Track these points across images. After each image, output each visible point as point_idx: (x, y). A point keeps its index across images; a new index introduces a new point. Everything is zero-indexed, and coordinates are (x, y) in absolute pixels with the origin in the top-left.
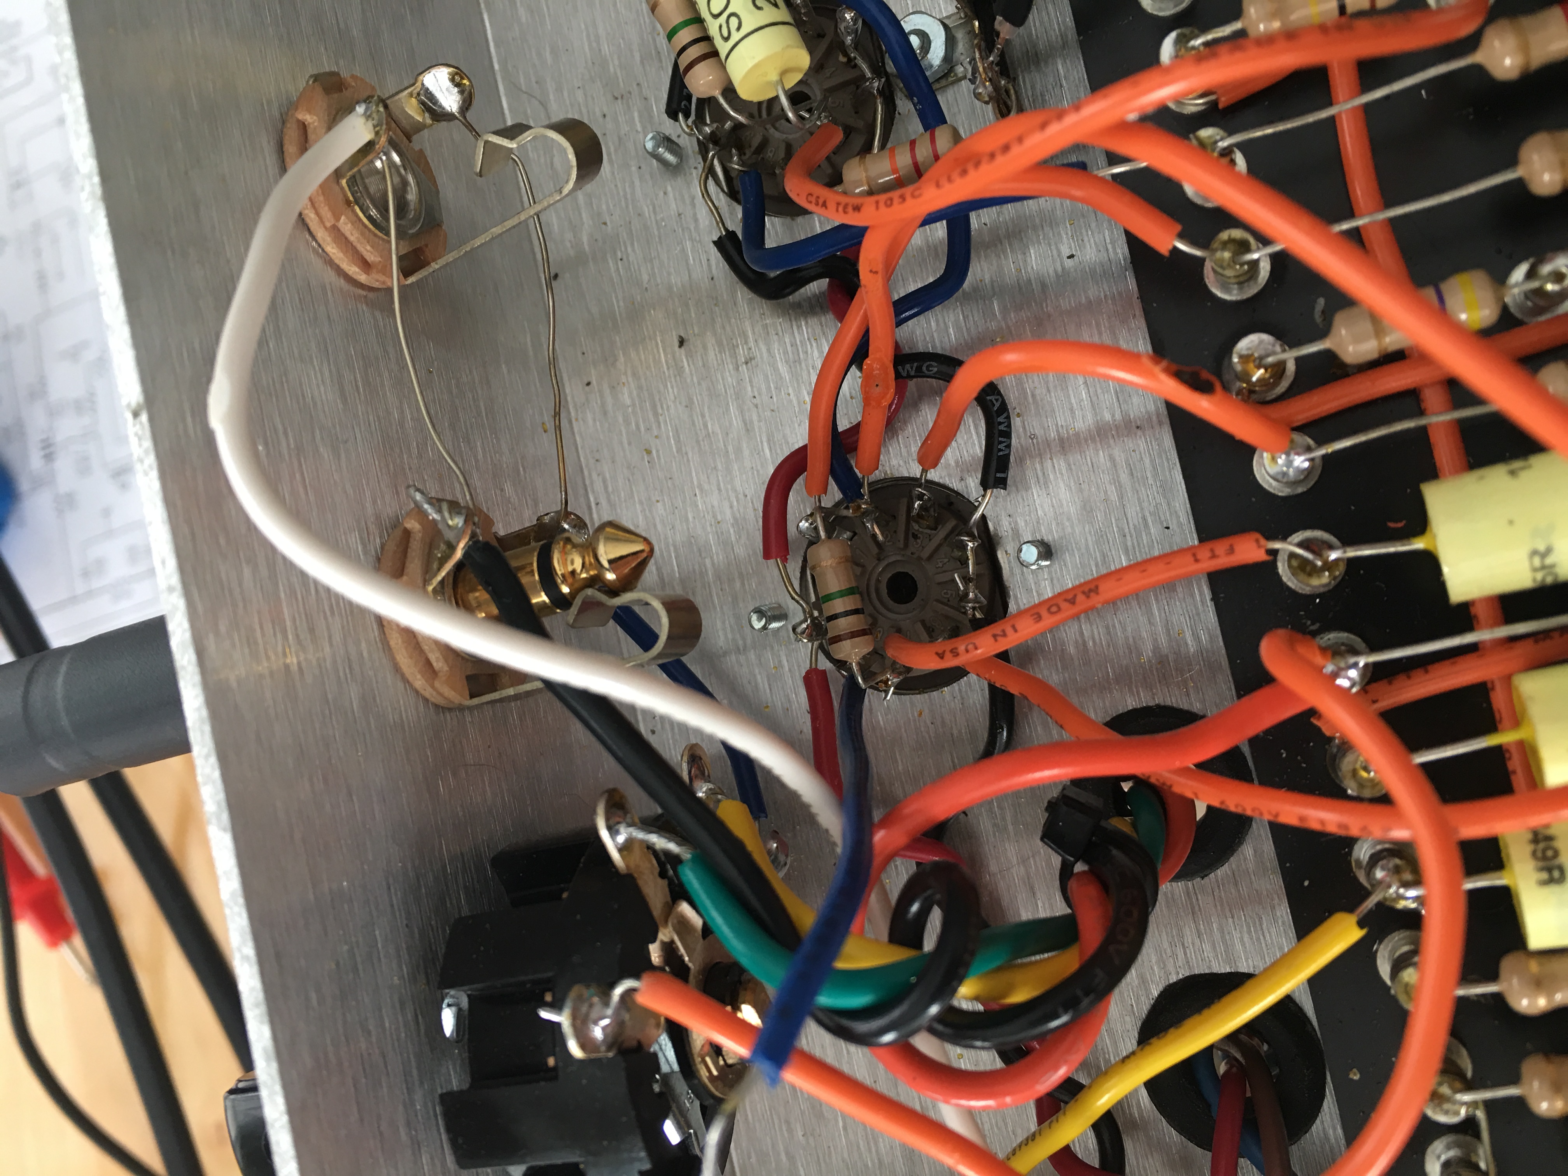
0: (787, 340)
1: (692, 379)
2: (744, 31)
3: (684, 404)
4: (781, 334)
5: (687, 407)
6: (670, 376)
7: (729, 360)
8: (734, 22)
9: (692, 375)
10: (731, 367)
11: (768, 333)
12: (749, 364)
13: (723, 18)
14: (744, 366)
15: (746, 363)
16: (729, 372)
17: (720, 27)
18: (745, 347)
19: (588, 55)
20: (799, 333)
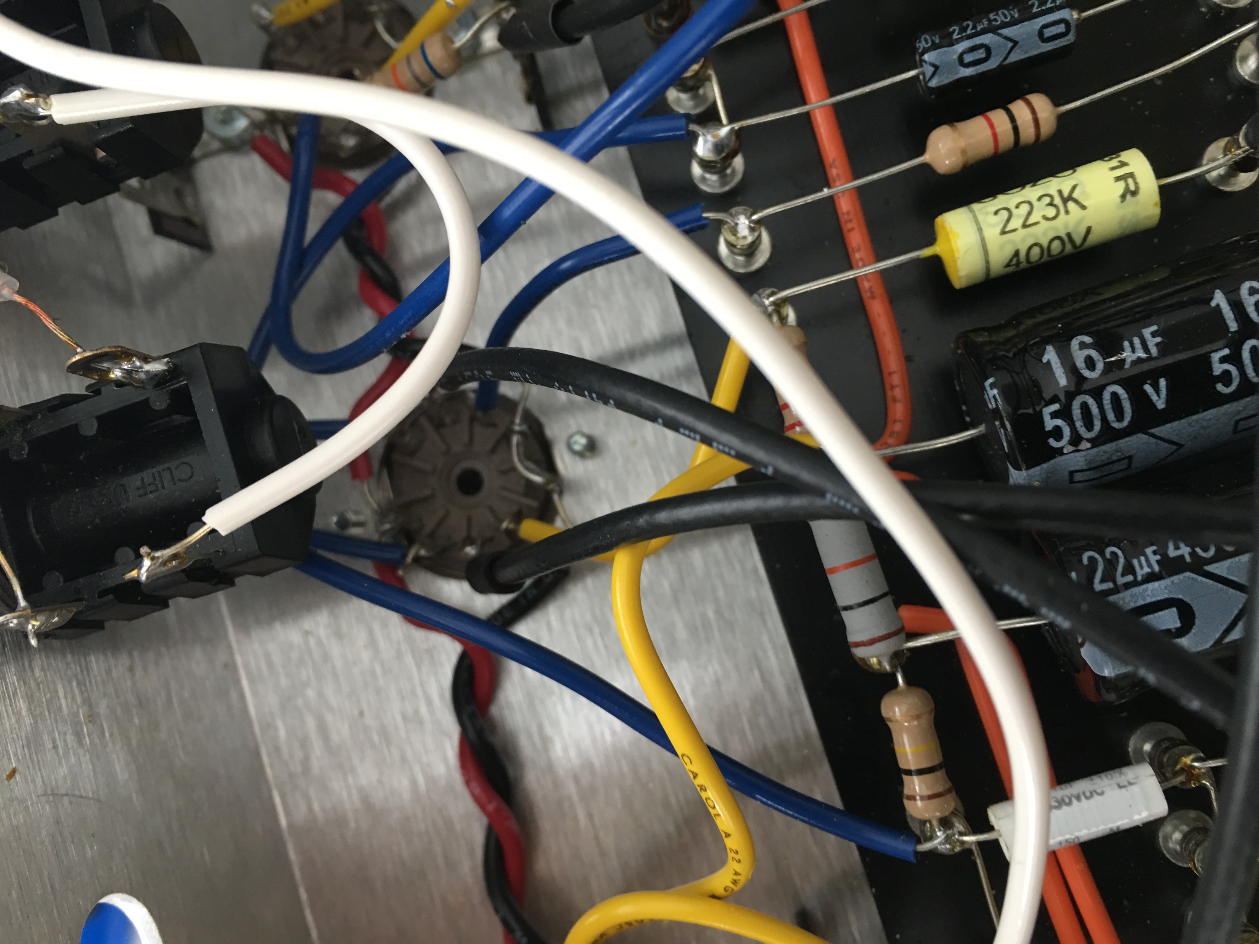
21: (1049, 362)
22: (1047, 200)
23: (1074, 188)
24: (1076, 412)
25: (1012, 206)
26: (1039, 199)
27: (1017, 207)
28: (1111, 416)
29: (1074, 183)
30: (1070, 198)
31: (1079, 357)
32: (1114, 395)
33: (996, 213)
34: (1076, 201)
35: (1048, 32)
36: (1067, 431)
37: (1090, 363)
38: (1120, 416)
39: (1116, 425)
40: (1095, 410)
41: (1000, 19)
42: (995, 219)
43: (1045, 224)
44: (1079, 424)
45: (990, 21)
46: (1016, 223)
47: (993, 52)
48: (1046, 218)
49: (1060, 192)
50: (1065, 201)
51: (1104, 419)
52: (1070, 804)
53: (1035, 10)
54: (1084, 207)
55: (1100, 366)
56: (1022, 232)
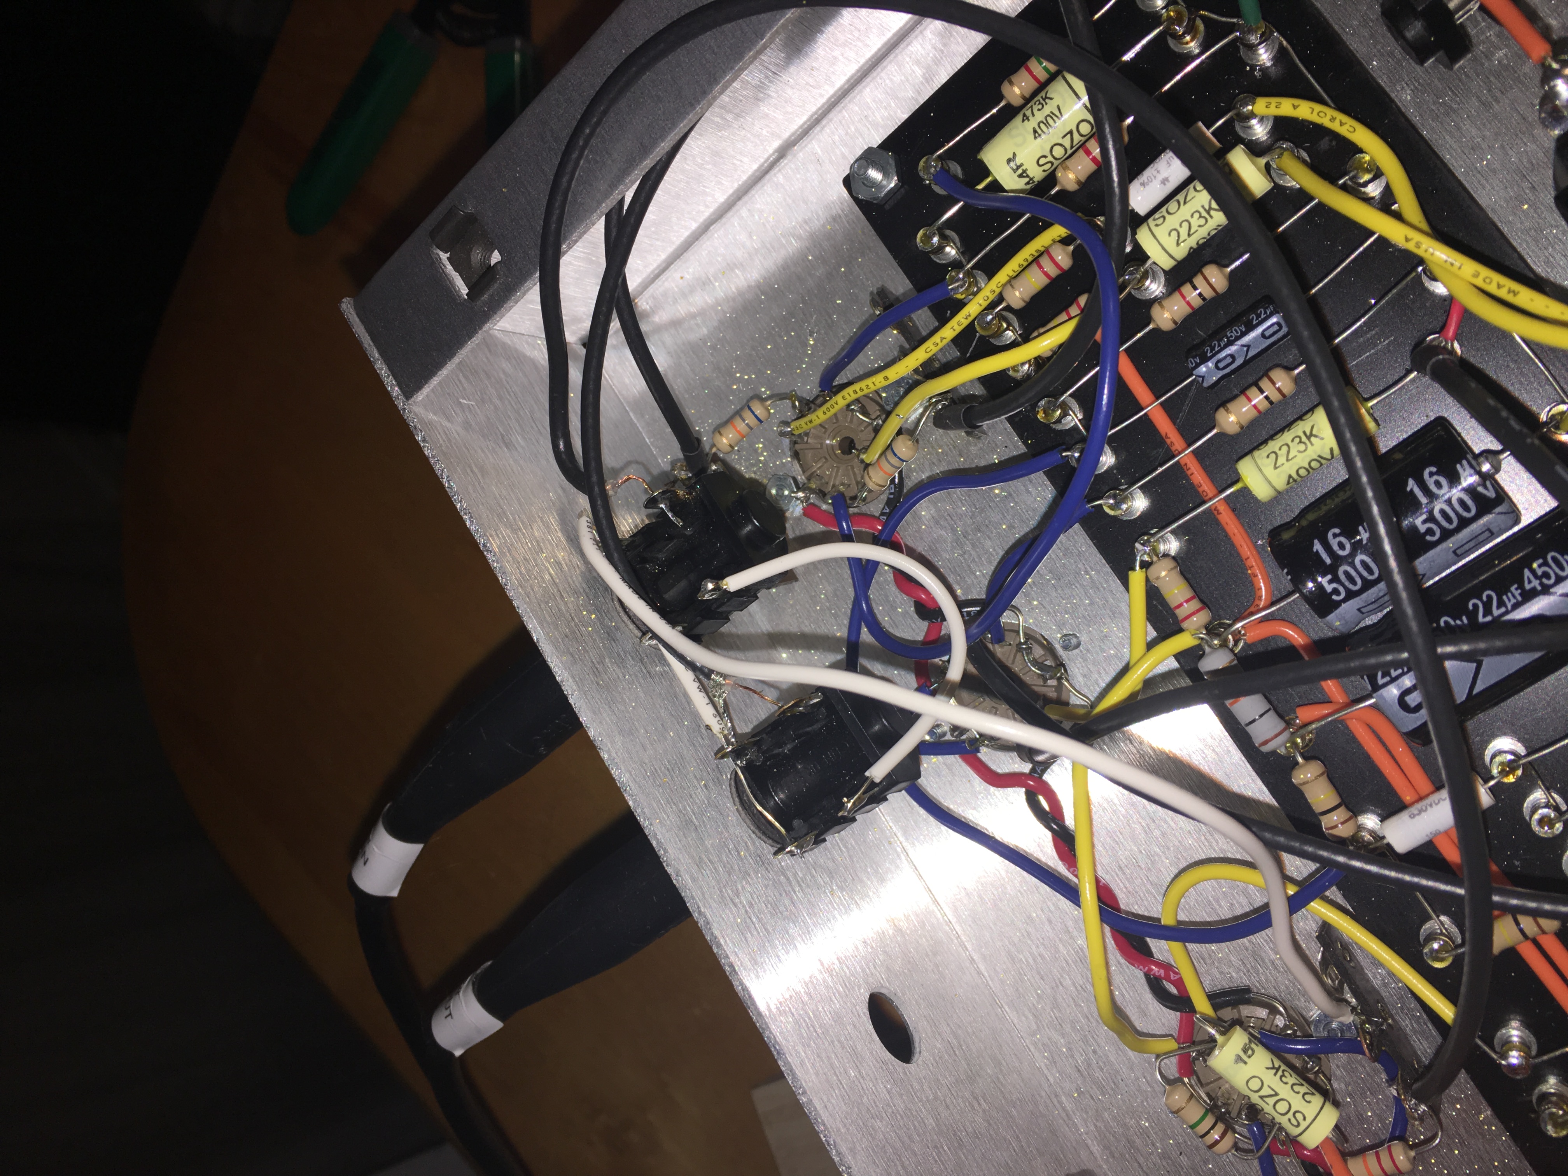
2: (1309, 1120)
8: (1298, 1116)
13: (1290, 1115)
17: (1289, 1120)
21: (1317, 551)
22: (1297, 440)
23: (1313, 427)
24: (1342, 577)
25: (1277, 450)
26: (1293, 441)
27: (1280, 449)
28: (1365, 574)
29: (1311, 424)
30: (1311, 435)
31: (1334, 543)
32: (1363, 562)
33: (1268, 457)
34: (1316, 436)
35: (1267, 334)
36: (1341, 589)
37: (1342, 546)
38: (1371, 572)
39: (1371, 578)
40: (1353, 573)
41: (1234, 334)
42: (1269, 460)
43: (1300, 456)
44: (1347, 583)
45: (1228, 338)
46: (1282, 460)
47: (1236, 356)
48: (1300, 452)
49: (1304, 433)
50: (1308, 438)
51: (1361, 576)
52: (1426, 810)
53: (1254, 323)
54: (1322, 439)
55: (1348, 546)
56: (1287, 465)
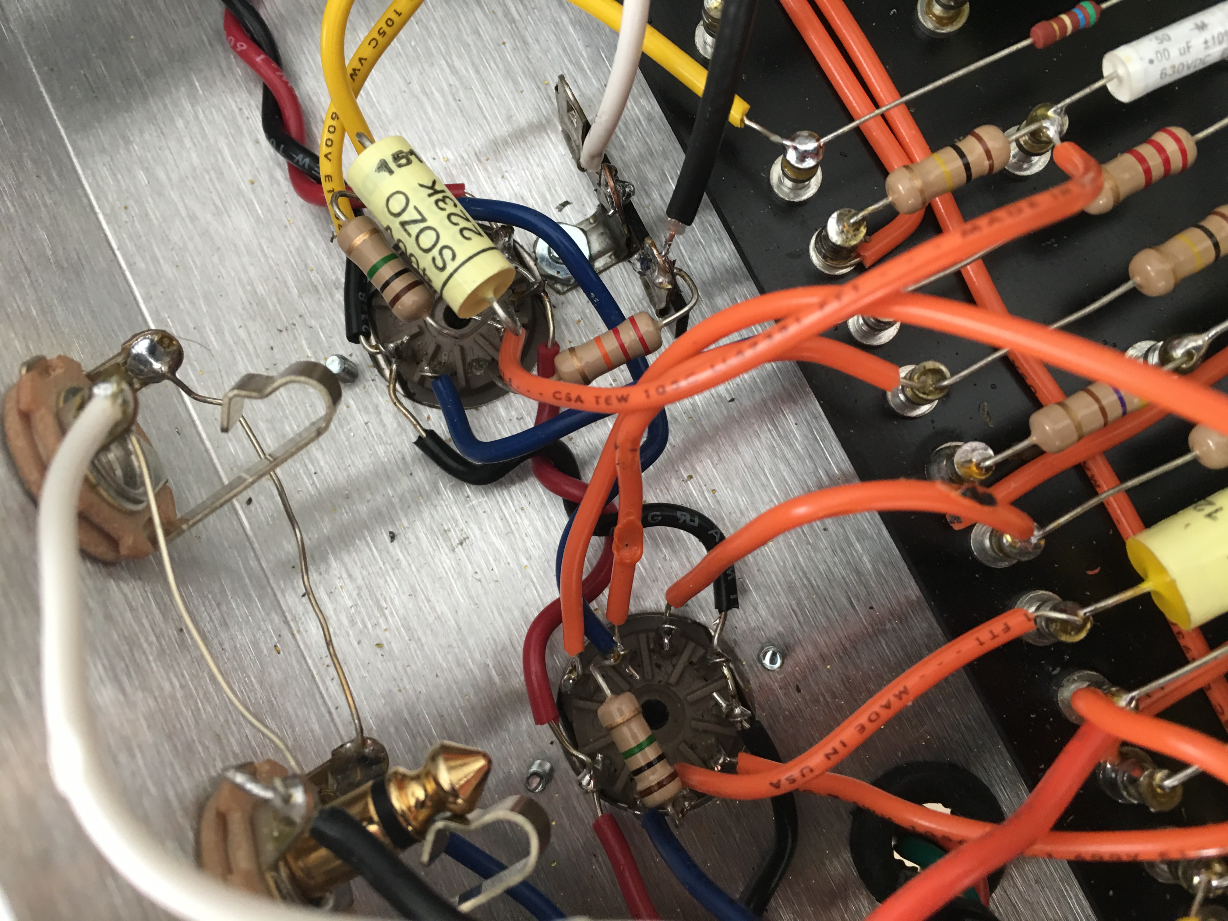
0: (497, 516)
1: (411, 569)
2: (459, 261)
3: (407, 594)
4: (489, 511)
5: (410, 595)
6: (387, 571)
7: (444, 545)
8: (447, 253)
9: (410, 565)
10: (447, 550)
11: (476, 513)
12: (464, 544)
13: (435, 252)
14: (460, 547)
15: (461, 543)
16: (447, 555)
17: (434, 259)
18: (457, 529)
19: (244, 297)
20: (506, 507)
